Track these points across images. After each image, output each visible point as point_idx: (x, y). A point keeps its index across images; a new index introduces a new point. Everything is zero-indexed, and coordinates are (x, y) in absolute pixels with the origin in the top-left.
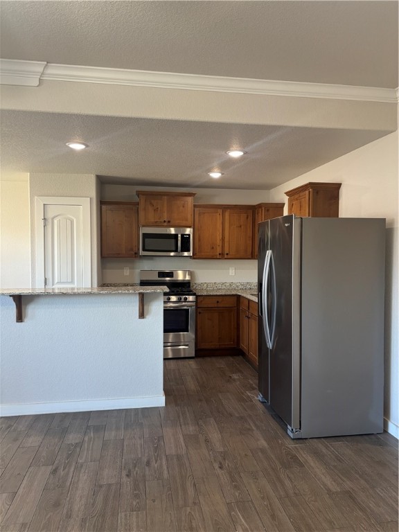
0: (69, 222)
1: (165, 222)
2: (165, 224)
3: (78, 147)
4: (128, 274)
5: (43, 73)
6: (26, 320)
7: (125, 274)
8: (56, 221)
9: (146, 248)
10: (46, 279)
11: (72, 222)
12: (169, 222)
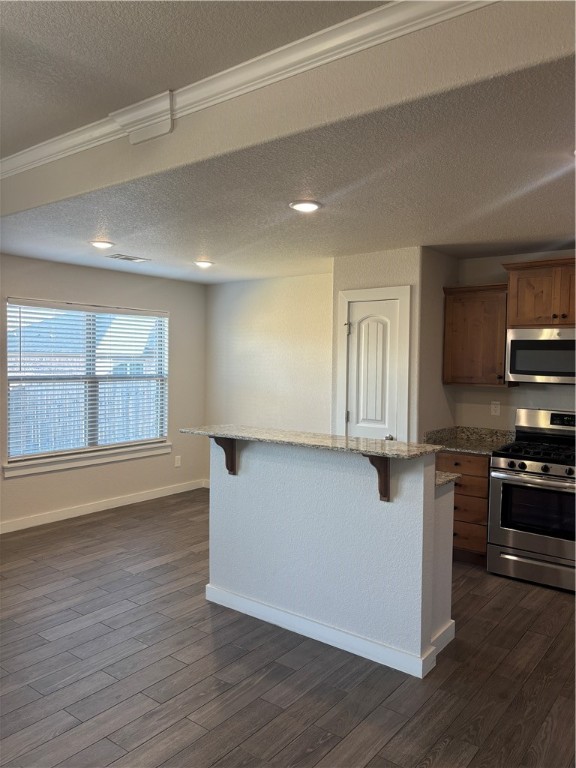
0: (380, 326)
1: (555, 316)
2: (557, 321)
3: (307, 208)
4: (498, 413)
5: (172, 110)
6: (240, 473)
7: (493, 413)
8: (363, 326)
9: (518, 368)
10: (348, 414)
11: (385, 326)
12: (564, 316)
